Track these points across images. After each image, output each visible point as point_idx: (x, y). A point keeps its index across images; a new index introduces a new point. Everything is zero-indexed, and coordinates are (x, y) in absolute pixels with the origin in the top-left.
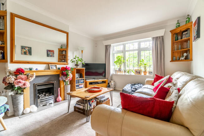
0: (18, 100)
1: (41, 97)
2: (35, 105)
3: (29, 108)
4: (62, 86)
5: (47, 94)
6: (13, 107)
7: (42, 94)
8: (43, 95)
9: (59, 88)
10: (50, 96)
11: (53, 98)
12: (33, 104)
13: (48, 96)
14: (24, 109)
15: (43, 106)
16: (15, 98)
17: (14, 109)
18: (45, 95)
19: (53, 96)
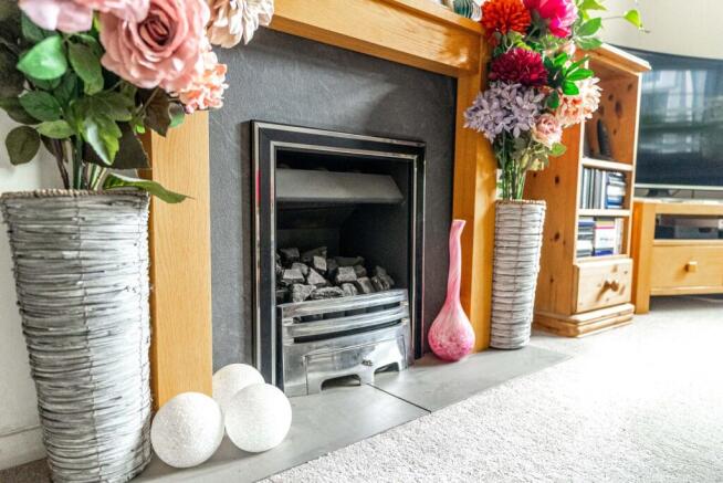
0: (77, 268)
1: (299, 291)
2: (254, 364)
3: (208, 391)
4: (480, 209)
5: (347, 274)
6: (34, 362)
7: (299, 260)
8: (315, 278)
9: (459, 225)
10: (375, 289)
11: (402, 313)
12: (237, 349)
13: (360, 291)
14: (154, 408)
15: (328, 384)
16: (53, 240)
17: (41, 397)
18: (330, 278)
19: (397, 296)
